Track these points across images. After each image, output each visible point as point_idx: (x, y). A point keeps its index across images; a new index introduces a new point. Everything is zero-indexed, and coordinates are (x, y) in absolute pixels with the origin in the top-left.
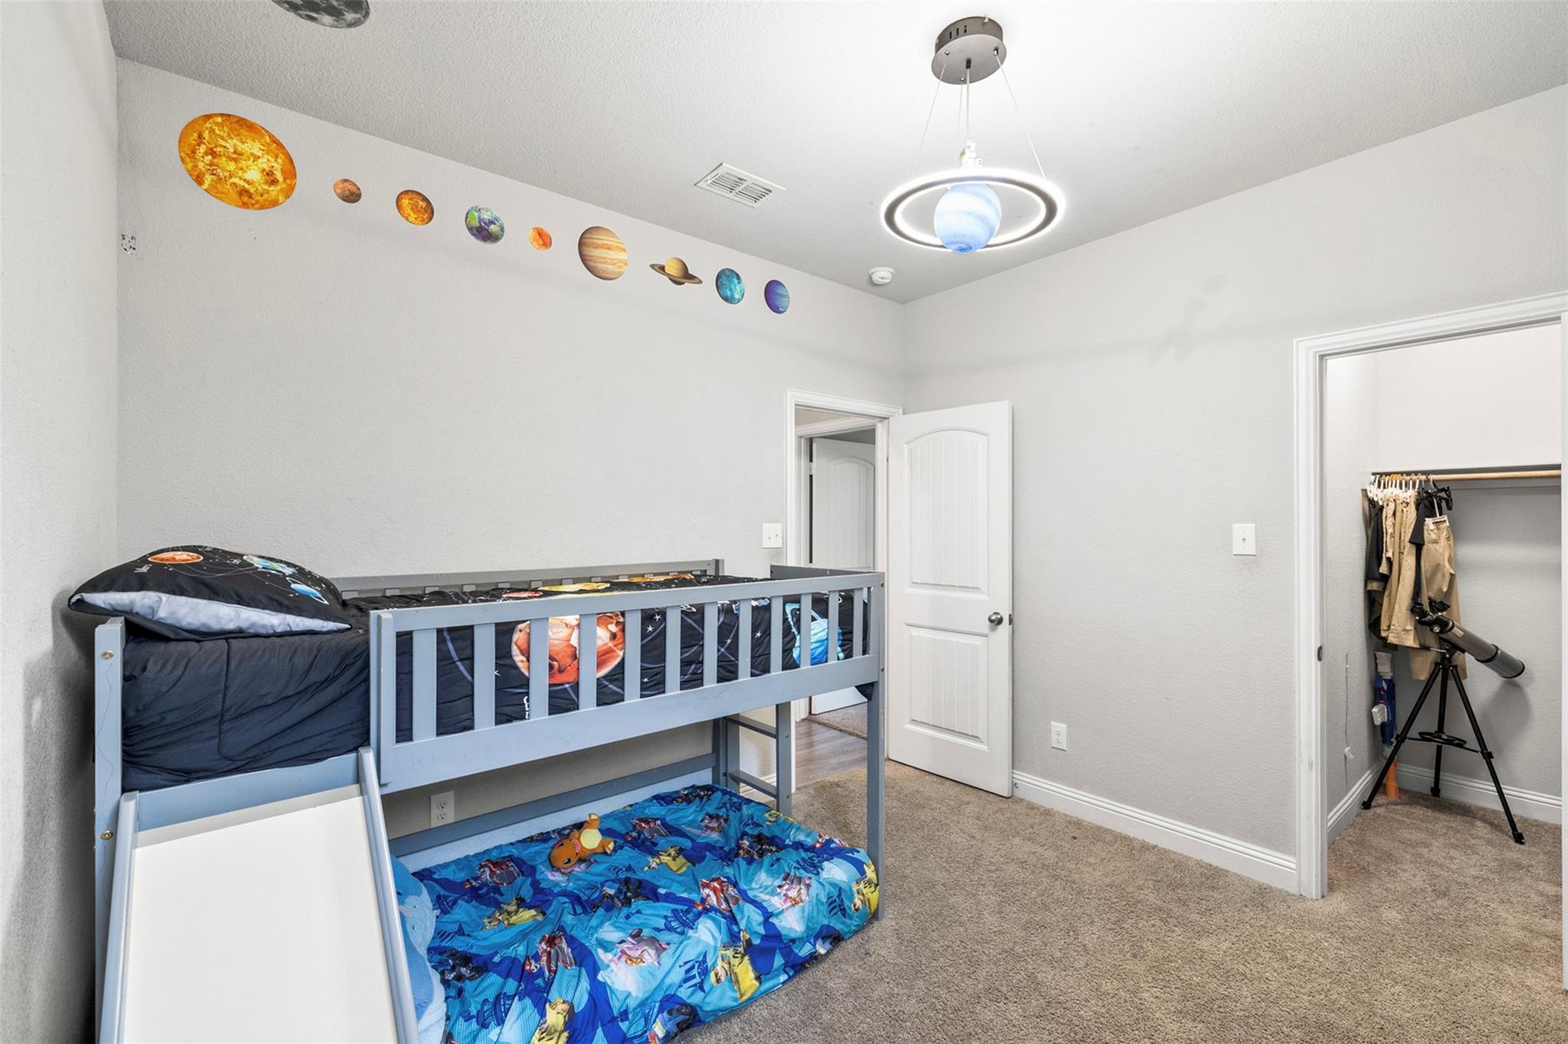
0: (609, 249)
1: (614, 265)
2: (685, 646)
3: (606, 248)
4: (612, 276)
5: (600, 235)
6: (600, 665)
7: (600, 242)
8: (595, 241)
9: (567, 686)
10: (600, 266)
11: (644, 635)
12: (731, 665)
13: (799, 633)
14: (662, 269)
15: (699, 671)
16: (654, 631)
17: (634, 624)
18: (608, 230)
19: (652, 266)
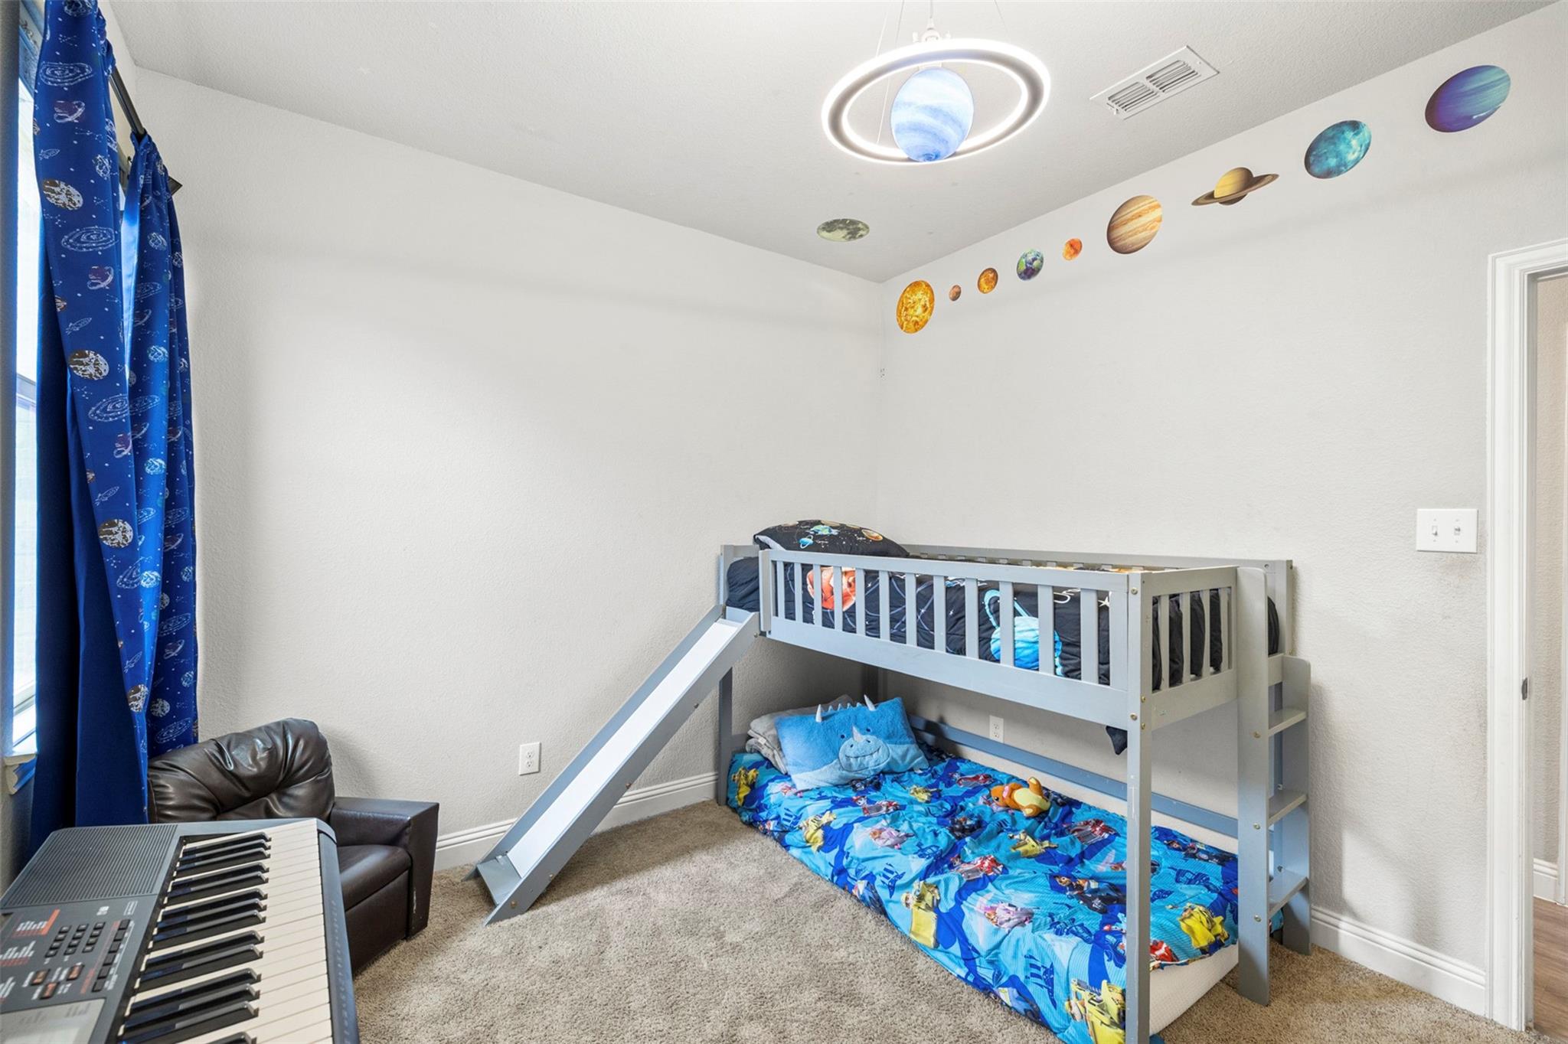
0: (1140, 216)
1: (1146, 230)
2: (892, 606)
3: (1136, 218)
4: (1143, 244)
5: (1130, 208)
6: (844, 603)
7: (1129, 216)
8: (1125, 217)
9: (829, 611)
10: (1129, 241)
11: (867, 589)
12: (926, 634)
13: (998, 624)
14: (1210, 197)
15: (903, 630)
16: (872, 587)
17: (860, 578)
18: (1138, 197)
19: (1196, 203)
